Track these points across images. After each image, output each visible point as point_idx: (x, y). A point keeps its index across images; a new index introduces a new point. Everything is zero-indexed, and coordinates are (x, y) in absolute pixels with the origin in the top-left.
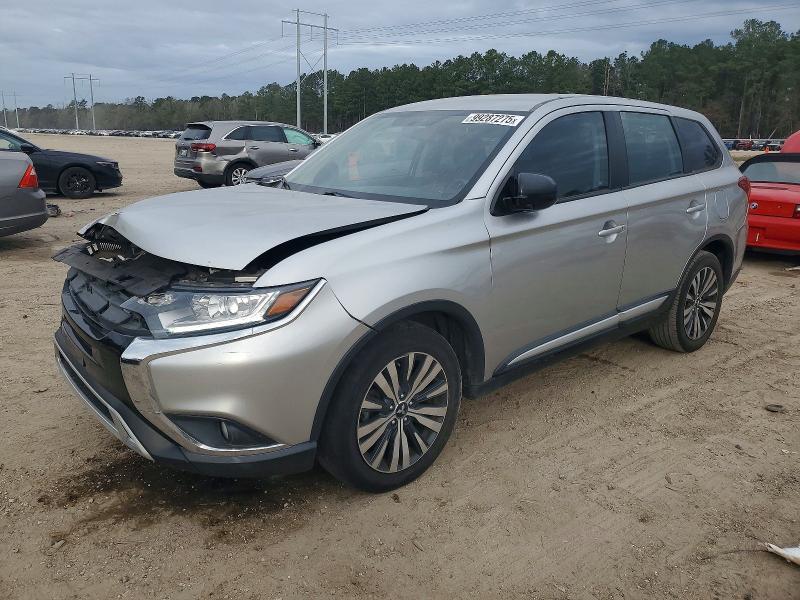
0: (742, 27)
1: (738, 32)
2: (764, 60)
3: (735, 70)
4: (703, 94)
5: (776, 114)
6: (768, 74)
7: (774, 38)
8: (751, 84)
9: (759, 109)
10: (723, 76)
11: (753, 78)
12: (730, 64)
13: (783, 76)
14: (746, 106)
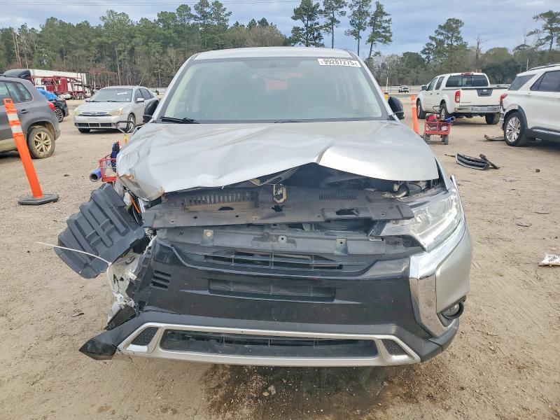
0: (105, 15)
1: (104, 18)
2: (124, 38)
3: (107, 43)
4: (92, 58)
5: (139, 72)
6: (129, 47)
7: (127, 24)
8: (120, 53)
9: (128, 69)
10: (101, 46)
11: (121, 49)
12: (104, 39)
13: (137, 49)
14: (121, 67)
